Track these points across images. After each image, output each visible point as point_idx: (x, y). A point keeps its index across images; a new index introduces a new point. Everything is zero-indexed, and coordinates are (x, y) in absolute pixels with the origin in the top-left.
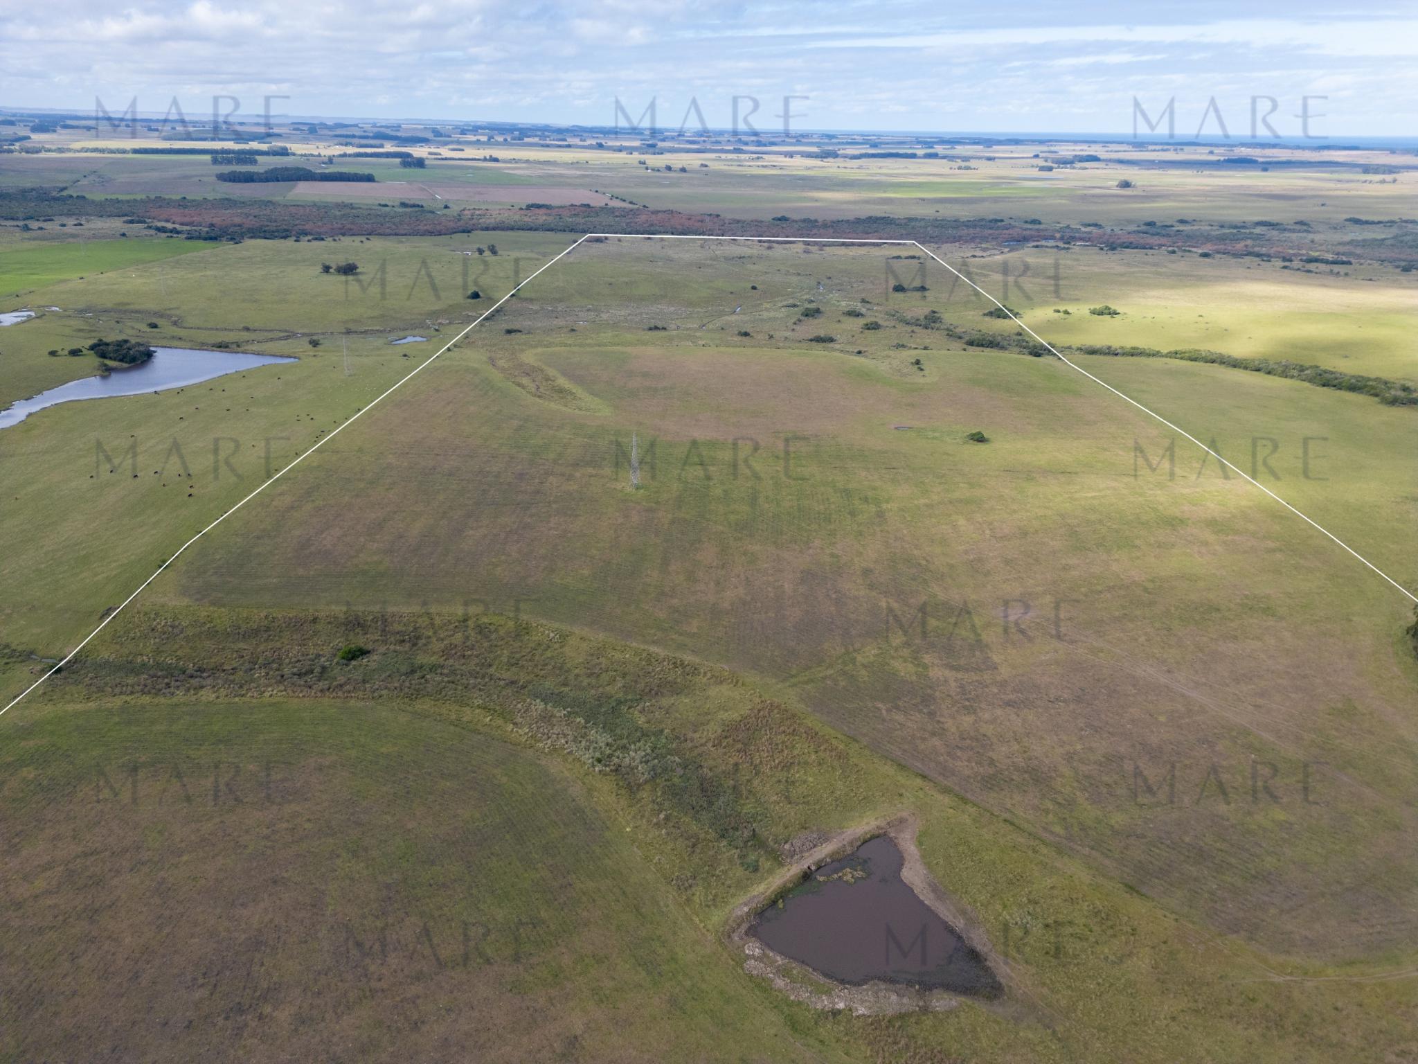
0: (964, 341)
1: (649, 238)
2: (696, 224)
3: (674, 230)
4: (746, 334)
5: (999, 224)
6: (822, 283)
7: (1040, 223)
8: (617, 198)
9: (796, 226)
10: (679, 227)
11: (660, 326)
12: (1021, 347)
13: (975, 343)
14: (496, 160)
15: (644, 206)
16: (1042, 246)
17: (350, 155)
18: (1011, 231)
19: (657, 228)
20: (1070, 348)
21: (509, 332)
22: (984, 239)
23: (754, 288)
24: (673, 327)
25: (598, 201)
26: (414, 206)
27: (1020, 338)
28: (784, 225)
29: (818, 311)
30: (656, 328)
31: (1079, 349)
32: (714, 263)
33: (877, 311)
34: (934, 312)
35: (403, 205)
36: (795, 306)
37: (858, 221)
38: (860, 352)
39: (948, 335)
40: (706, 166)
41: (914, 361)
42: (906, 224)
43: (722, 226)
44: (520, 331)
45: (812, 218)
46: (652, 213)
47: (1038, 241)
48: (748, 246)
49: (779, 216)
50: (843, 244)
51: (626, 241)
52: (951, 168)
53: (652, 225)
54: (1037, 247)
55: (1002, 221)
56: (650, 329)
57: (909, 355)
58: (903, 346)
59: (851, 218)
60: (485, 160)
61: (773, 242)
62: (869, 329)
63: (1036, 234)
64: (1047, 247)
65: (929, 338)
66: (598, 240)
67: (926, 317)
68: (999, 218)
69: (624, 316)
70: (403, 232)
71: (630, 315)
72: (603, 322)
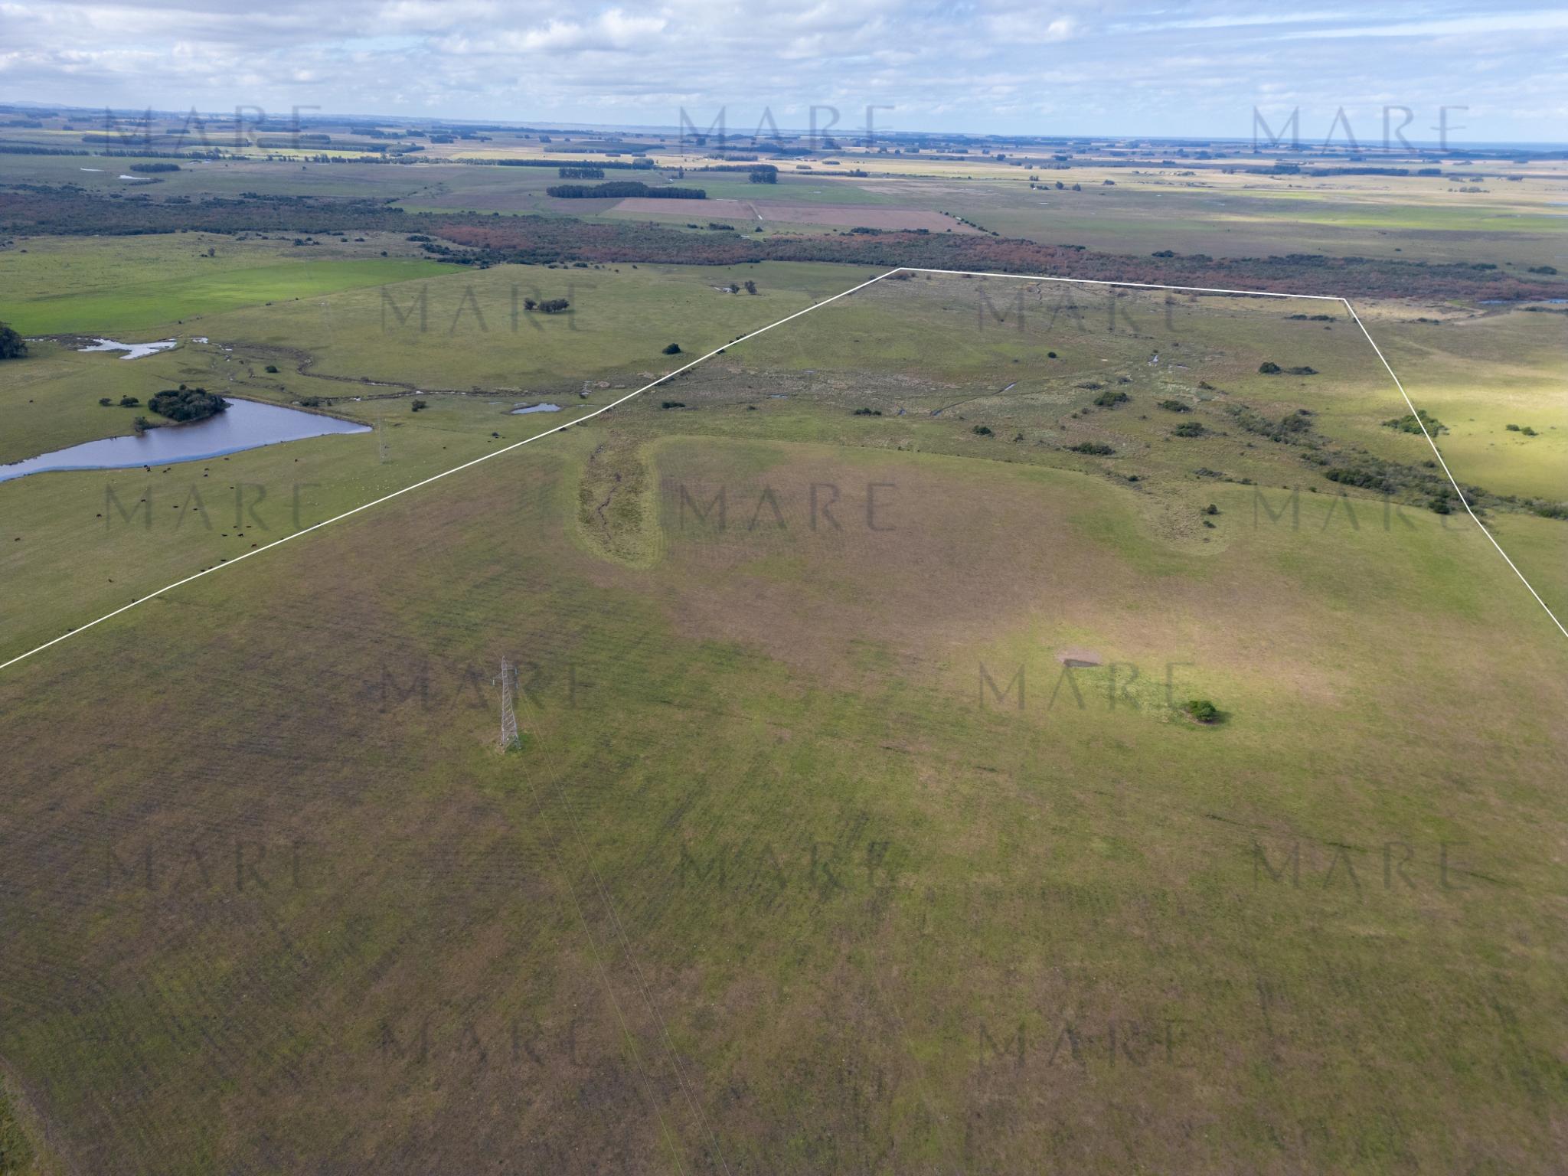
0: (1326, 469)
1: (969, 276)
3: (1007, 267)
4: (984, 431)
5: (1488, 272)
6: (1161, 351)
7: (1553, 272)
8: (967, 222)
9: (1178, 265)
11: (873, 410)
12: (1422, 490)
13: (1341, 477)
14: (864, 175)
15: (994, 234)
16: (1542, 310)
17: (712, 169)
18: (1498, 284)
19: (989, 263)
20: (1511, 500)
21: (667, 406)
22: (1454, 294)
23: (1052, 355)
24: (895, 410)
25: (936, 223)
26: (724, 228)
27: (1428, 472)
28: (1160, 264)
29: (1123, 398)
30: (867, 412)
31: (1528, 504)
33: (1215, 404)
34: (1304, 413)
35: (713, 226)
36: (1094, 387)
37: (1274, 261)
38: (1134, 479)
39: (1304, 456)
40: (1112, 183)
41: (1207, 506)
42: (1341, 267)
44: (682, 405)
45: (1207, 254)
46: (998, 242)
47: (1539, 300)
49: (1163, 250)
50: (1230, 294)
51: (938, 280)
52: (1450, 190)
53: (984, 259)
54: (1533, 309)
55: (1493, 267)
56: (858, 413)
57: (1208, 491)
58: (1211, 474)
59: (1265, 256)
60: (851, 174)
62: (1181, 435)
63: (1539, 289)
64: (1550, 311)
65: (1270, 460)
66: (902, 277)
67: (1285, 421)
68: (1489, 262)
69: (841, 390)
70: (680, 260)
71: (850, 388)
72: (806, 398)
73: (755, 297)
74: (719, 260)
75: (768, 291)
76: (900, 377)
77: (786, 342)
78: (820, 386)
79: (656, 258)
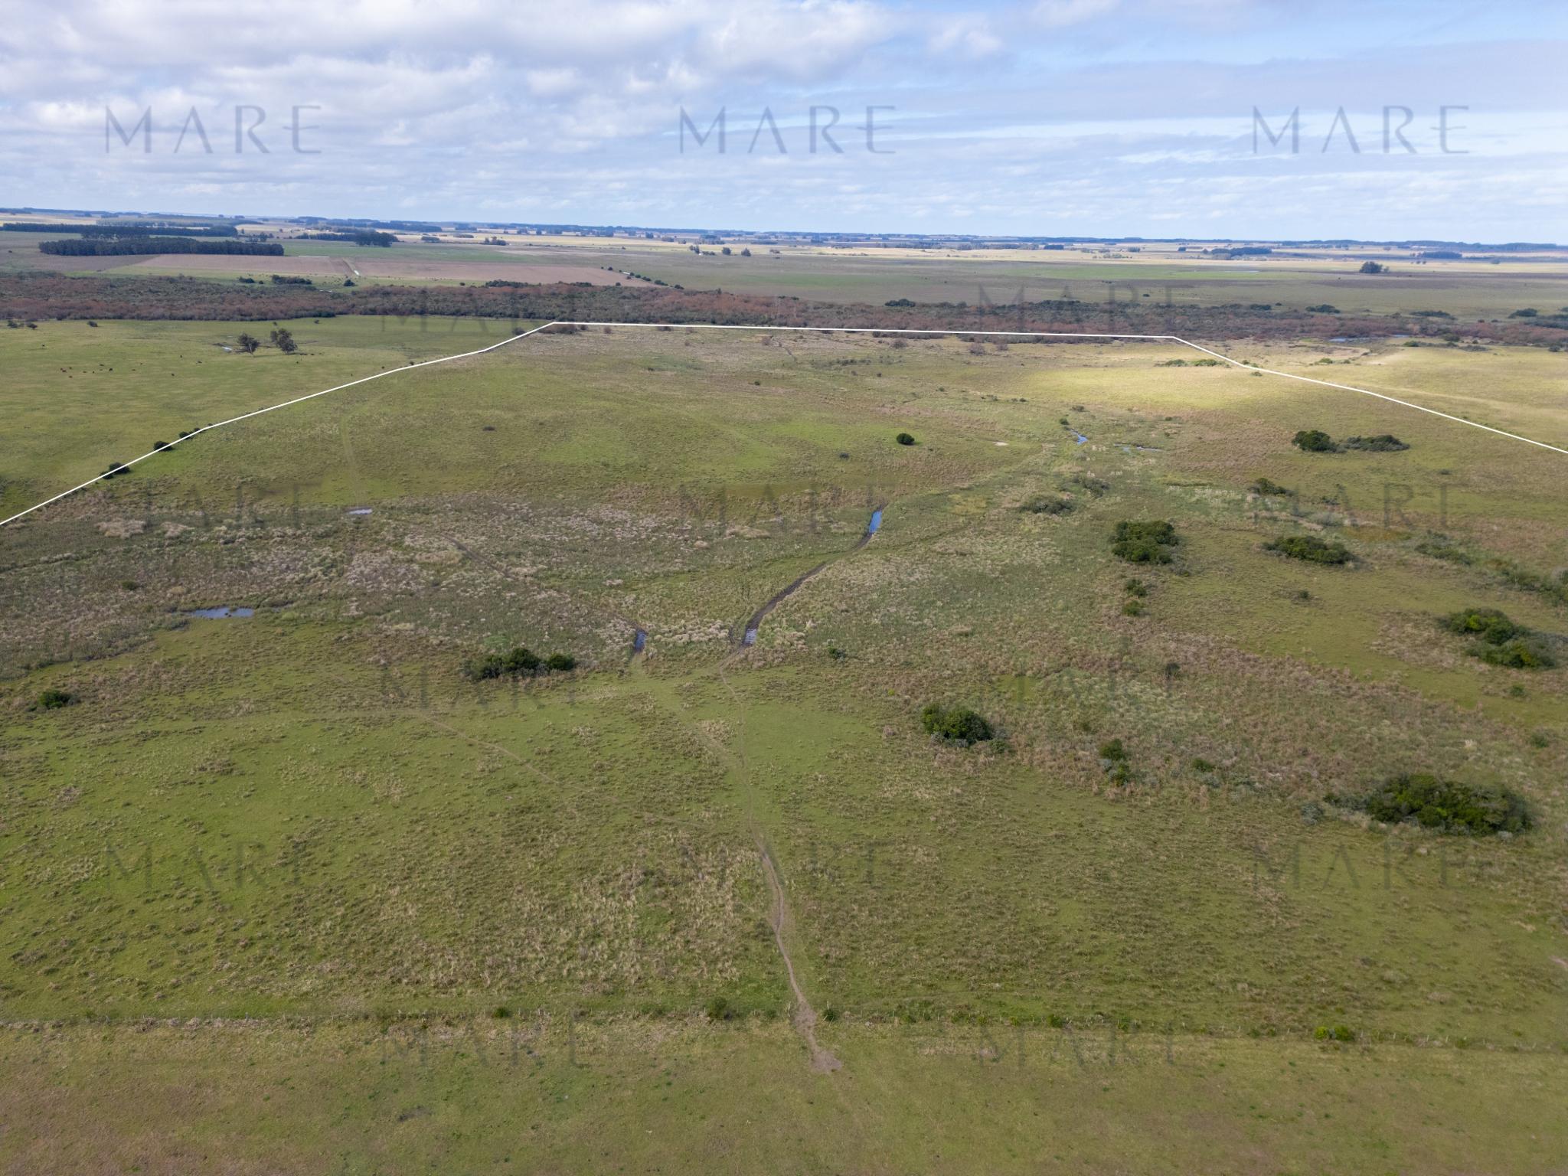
2: (757, 308)
3: (717, 317)
8: (639, 277)
9: (933, 312)
10: (725, 311)
11: (544, 652)
14: (502, 243)
15: (678, 287)
17: (313, 237)
19: (687, 313)
23: (906, 440)
25: (601, 279)
26: (296, 282)
30: (524, 664)
32: (791, 373)
36: (1058, 508)
40: (777, 253)
43: (804, 311)
46: (687, 294)
48: (856, 343)
49: (893, 300)
51: (621, 333)
53: (679, 310)
56: (492, 671)
60: (487, 242)
61: (902, 335)
69: (440, 568)
70: (189, 313)
71: (469, 557)
72: (318, 611)
73: (291, 359)
74: (262, 313)
75: (325, 349)
76: (605, 512)
77: (312, 439)
78: (378, 560)
79: (144, 313)
